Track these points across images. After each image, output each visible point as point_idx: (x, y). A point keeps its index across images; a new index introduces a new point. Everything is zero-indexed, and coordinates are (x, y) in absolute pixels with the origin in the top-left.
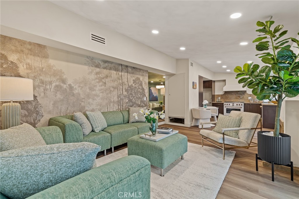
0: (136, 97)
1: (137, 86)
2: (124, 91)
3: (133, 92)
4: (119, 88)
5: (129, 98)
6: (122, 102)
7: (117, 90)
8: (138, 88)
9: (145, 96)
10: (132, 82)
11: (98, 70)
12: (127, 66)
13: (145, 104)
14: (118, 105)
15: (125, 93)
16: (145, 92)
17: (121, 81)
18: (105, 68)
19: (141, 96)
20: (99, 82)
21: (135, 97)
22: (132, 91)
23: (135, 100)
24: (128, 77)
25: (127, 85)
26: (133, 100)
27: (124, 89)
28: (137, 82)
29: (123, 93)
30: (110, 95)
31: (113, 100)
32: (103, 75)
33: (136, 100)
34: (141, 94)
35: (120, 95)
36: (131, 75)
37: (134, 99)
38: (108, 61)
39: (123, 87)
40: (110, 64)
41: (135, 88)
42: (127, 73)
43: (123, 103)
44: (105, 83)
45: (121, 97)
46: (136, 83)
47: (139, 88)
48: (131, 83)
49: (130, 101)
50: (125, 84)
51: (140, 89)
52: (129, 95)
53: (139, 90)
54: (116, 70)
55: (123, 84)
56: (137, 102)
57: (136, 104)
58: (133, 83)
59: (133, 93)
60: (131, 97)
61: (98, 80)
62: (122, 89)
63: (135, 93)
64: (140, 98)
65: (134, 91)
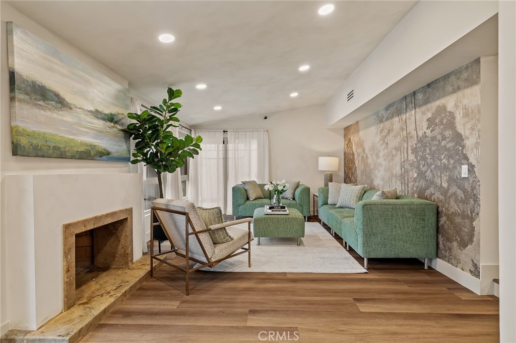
0: (436, 166)
1: (437, 132)
2: (410, 152)
3: (428, 151)
4: (402, 149)
5: (418, 168)
6: (406, 178)
7: (400, 152)
8: (439, 137)
9: (465, 161)
10: (425, 124)
11: (382, 125)
12: (414, 93)
13: (464, 191)
14: (402, 183)
15: (412, 157)
16: (463, 147)
17: (405, 133)
18: (387, 119)
19: (452, 161)
20: (382, 145)
21: (433, 166)
22: (425, 150)
23: (433, 174)
24: (417, 118)
25: (416, 138)
26: (427, 174)
27: (409, 148)
28: (437, 121)
29: (407, 157)
30: (392, 163)
31: (395, 173)
32: (386, 131)
33: (435, 173)
34: (450, 157)
35: (404, 162)
36: (424, 108)
37: (431, 171)
38: (390, 105)
39: (409, 144)
40: (391, 109)
41: (434, 138)
42: (415, 109)
43: (408, 181)
44: (387, 144)
45: (406, 167)
46: (436, 125)
47: (444, 138)
48: (423, 128)
49: (421, 175)
50: (411, 137)
51: (447, 140)
52: (420, 160)
53: (443, 143)
54: (399, 113)
55: (408, 137)
56: (438, 181)
57: (436, 186)
58: (427, 129)
59: (427, 156)
60: (424, 166)
61: (381, 142)
62: (407, 148)
63: (432, 154)
64: (446, 168)
65: (430, 150)
